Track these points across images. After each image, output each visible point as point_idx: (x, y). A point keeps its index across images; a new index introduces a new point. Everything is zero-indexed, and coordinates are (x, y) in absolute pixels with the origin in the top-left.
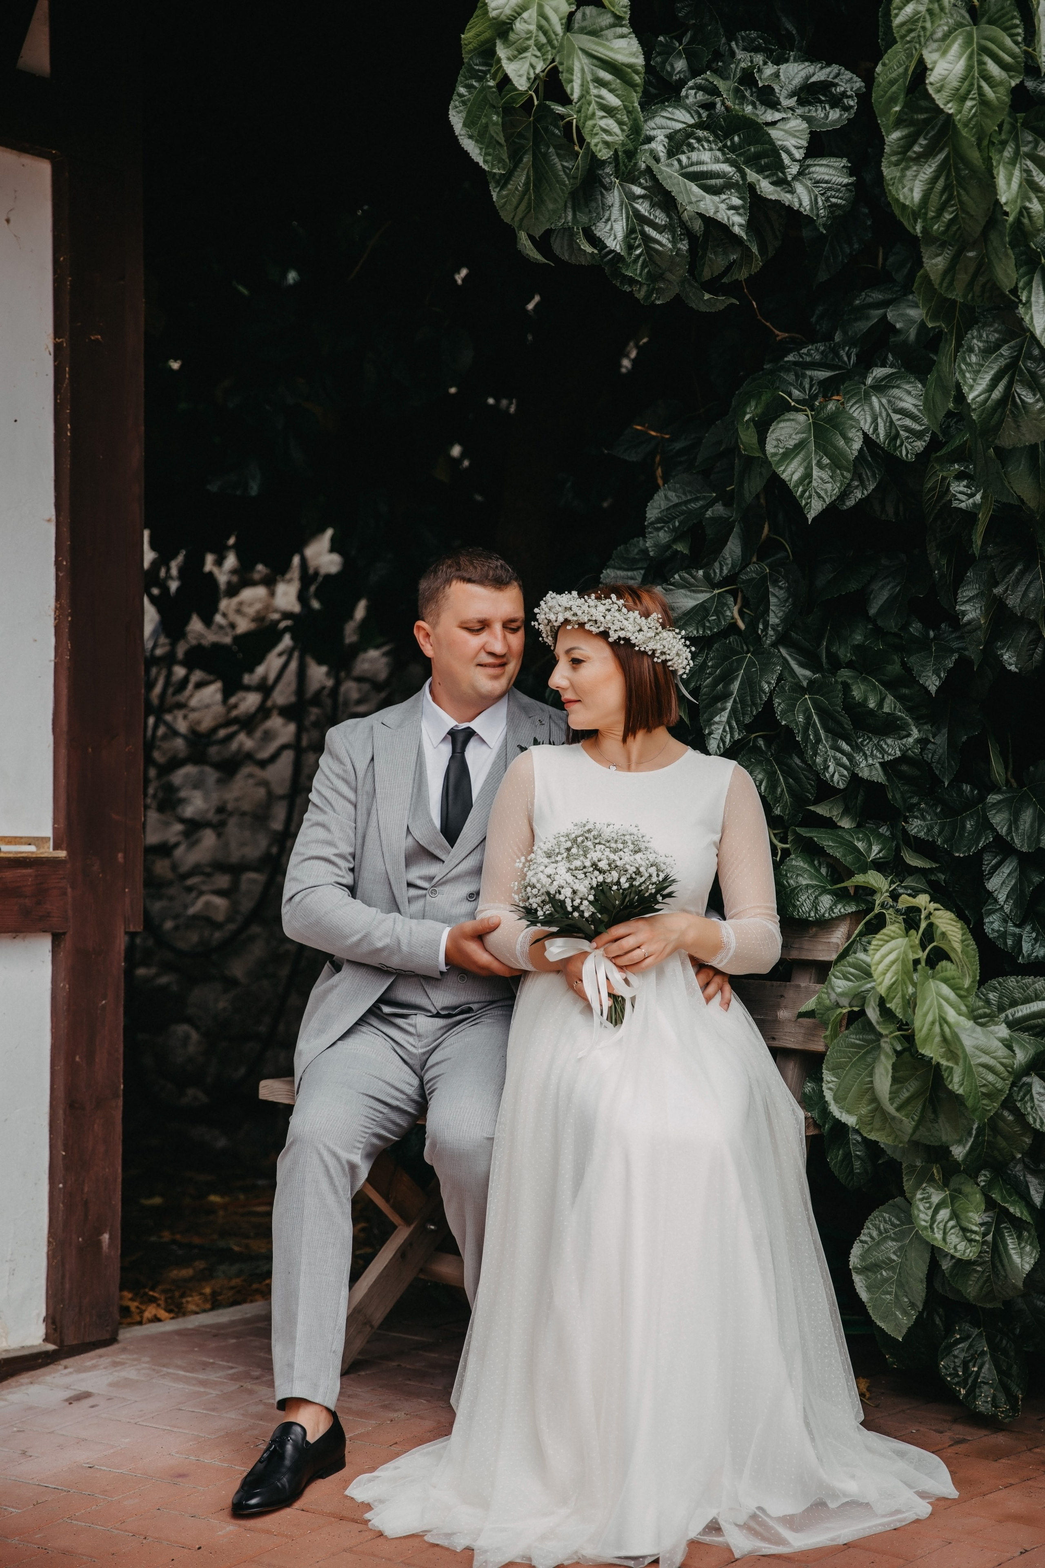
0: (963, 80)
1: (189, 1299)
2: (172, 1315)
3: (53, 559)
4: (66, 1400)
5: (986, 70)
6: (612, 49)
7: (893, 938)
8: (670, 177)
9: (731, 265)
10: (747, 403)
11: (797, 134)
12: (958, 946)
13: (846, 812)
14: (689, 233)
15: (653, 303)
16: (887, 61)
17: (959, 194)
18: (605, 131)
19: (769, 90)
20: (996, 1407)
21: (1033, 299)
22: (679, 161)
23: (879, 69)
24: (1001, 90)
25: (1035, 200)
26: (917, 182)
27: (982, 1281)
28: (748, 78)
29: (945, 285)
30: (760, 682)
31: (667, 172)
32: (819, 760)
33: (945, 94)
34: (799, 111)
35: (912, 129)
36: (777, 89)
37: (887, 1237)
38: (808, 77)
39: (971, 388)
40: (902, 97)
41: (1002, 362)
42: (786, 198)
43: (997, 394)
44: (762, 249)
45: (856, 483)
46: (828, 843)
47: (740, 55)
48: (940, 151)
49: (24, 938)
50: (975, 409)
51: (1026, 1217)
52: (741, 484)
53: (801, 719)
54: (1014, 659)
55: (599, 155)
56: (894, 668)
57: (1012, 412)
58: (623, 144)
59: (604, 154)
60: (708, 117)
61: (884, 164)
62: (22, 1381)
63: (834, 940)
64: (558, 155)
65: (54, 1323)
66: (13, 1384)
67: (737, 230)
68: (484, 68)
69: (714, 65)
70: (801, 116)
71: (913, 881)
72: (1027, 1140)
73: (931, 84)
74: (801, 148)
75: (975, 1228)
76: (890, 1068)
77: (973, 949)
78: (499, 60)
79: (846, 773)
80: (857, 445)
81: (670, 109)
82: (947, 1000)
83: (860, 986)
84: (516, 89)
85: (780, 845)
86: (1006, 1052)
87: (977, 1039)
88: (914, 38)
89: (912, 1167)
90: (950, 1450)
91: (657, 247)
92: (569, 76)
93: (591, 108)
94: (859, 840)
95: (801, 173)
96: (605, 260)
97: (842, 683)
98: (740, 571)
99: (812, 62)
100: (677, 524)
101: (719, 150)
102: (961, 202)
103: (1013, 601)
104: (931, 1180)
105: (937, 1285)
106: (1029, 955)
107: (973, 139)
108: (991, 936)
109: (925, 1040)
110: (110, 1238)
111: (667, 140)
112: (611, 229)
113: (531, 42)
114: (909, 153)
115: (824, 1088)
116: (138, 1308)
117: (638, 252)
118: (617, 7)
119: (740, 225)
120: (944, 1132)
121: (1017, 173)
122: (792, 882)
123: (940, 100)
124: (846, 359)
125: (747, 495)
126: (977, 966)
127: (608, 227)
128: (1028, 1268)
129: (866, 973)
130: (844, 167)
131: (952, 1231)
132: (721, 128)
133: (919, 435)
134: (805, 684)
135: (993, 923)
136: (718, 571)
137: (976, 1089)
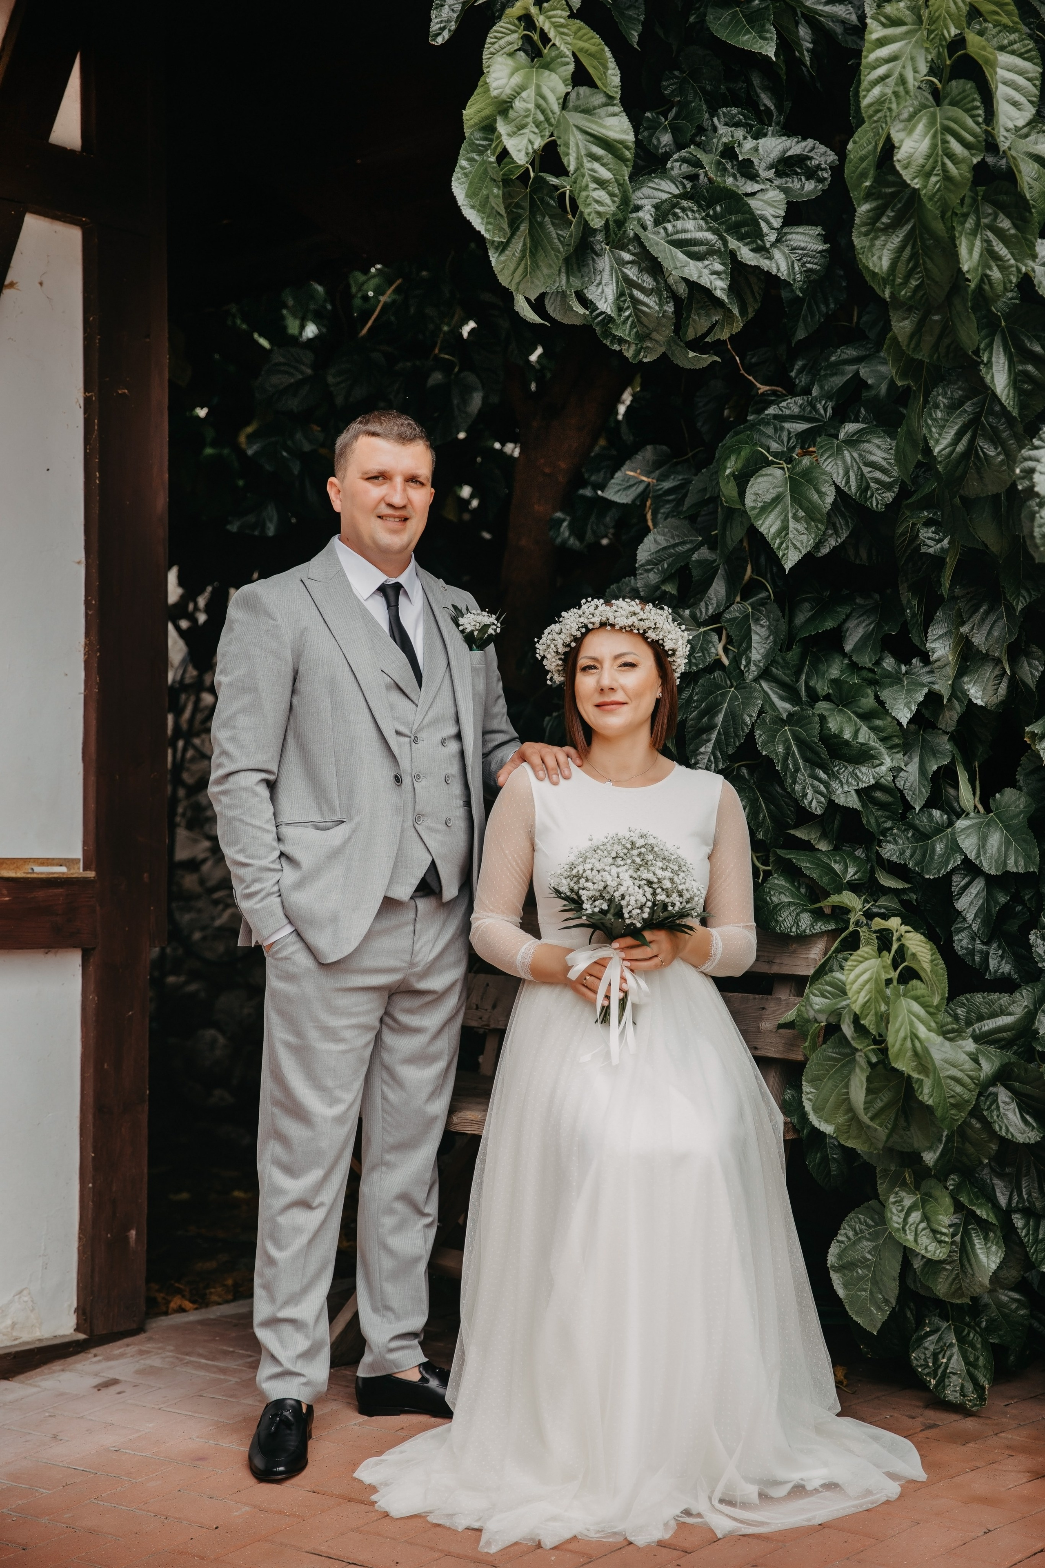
0: (928, 157)
1: (213, 1290)
2: (195, 1306)
3: (83, 598)
4: (95, 1387)
5: (948, 148)
6: (604, 127)
7: (867, 959)
8: (657, 244)
9: (713, 326)
10: (728, 458)
11: (775, 204)
12: (927, 966)
13: (824, 836)
14: (674, 297)
15: (641, 362)
16: (857, 139)
17: (924, 263)
18: (597, 202)
19: (749, 163)
20: (964, 1396)
21: (994, 359)
22: (665, 229)
23: (850, 146)
24: (964, 167)
25: (995, 268)
26: (885, 251)
27: (951, 1278)
28: (729, 152)
29: (912, 346)
30: (742, 715)
31: (653, 239)
32: (798, 788)
33: (912, 170)
34: (778, 182)
35: (880, 202)
36: (756, 161)
37: (863, 1237)
38: (785, 151)
39: (937, 441)
40: (872, 173)
41: (965, 418)
42: (765, 264)
43: (960, 448)
44: (743, 311)
45: (830, 532)
46: (805, 864)
47: (722, 130)
48: (906, 223)
49: (56, 953)
50: (940, 462)
51: (992, 1219)
52: (724, 530)
53: (781, 749)
54: (980, 693)
55: (592, 224)
56: (868, 702)
57: (975, 464)
58: (614, 215)
59: (597, 223)
60: (692, 187)
61: (855, 233)
62: (54, 1368)
63: (812, 956)
64: (553, 224)
65: (84, 1313)
66: (46, 1371)
67: (719, 293)
68: (484, 143)
69: (698, 139)
70: (778, 187)
71: (886, 900)
72: (993, 1146)
73: (899, 161)
74: (778, 217)
75: (944, 1230)
76: (864, 1080)
77: (942, 968)
78: (500, 135)
79: (823, 800)
80: (830, 499)
81: (656, 180)
82: (918, 1017)
83: (836, 1004)
84: (515, 162)
85: (762, 867)
86: (974, 1065)
87: (945, 1052)
88: (880, 118)
89: (886, 1171)
90: (921, 1435)
91: (645, 309)
92: (566, 149)
93: (584, 180)
94: (835, 862)
95: (778, 240)
96: (596, 321)
97: (819, 715)
98: (724, 611)
99: (789, 136)
100: (666, 566)
101: (703, 219)
102: (926, 269)
103: (978, 639)
104: (904, 1185)
105: (910, 1283)
106: (996, 972)
107: (937, 212)
108: (960, 953)
109: (898, 1056)
110: (137, 1234)
111: (653, 210)
112: (602, 292)
113: (530, 120)
114: (878, 224)
115: (804, 1099)
116: (164, 1298)
117: (627, 313)
118: (609, 88)
119: (722, 289)
120: (916, 1139)
121: (978, 243)
122: (774, 899)
123: (907, 175)
124: (822, 412)
125: (729, 542)
126: (945, 984)
127: (600, 290)
128: (994, 1267)
129: (841, 991)
130: (818, 235)
131: (923, 1233)
132: (704, 199)
133: (888, 487)
134: (785, 716)
135: (961, 940)
136: (704, 610)
137: (945, 1100)
